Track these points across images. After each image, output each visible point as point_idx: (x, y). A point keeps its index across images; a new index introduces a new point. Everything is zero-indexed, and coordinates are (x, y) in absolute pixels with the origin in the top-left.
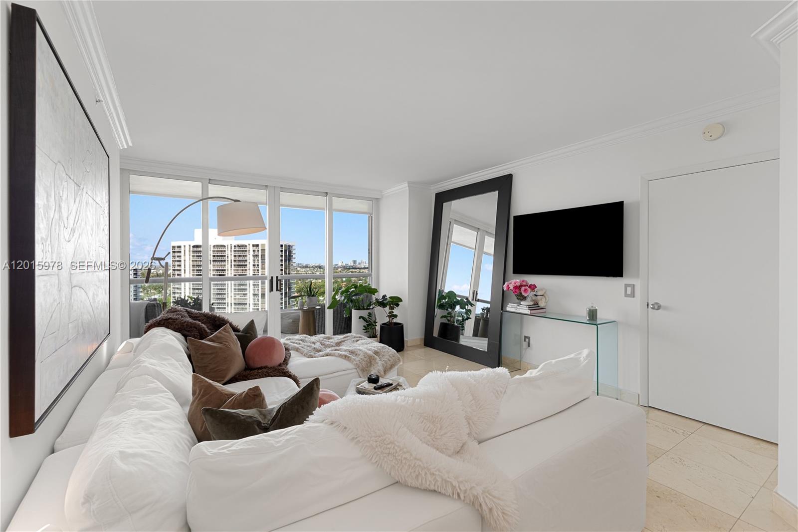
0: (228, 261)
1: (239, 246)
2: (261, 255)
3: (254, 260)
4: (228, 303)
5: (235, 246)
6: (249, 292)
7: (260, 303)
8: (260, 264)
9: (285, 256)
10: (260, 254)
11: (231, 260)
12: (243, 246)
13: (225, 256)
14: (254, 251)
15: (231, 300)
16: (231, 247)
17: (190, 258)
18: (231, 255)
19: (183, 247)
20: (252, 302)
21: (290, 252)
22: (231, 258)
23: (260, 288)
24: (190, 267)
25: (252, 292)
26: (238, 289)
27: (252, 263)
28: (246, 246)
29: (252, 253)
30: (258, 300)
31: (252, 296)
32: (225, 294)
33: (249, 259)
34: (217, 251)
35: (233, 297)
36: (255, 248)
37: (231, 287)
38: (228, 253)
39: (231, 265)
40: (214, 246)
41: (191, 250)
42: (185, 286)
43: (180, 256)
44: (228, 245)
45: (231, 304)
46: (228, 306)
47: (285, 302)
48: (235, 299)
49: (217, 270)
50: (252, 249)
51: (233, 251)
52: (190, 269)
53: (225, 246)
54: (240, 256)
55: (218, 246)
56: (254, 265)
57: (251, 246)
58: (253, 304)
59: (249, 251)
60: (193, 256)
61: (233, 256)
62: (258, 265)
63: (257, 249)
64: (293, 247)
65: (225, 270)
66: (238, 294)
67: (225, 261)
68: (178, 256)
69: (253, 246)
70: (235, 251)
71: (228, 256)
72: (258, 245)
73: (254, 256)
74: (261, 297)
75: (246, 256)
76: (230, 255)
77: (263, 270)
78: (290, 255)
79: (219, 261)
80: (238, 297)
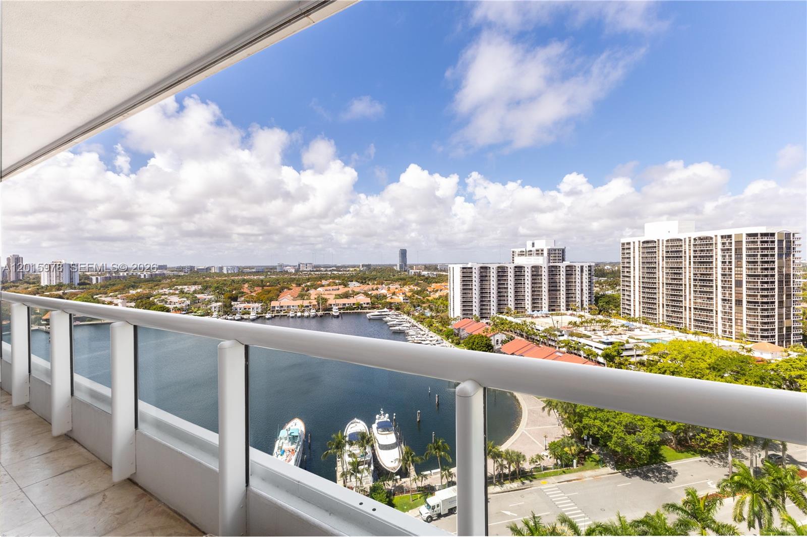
0: (685, 257)
1: (700, 239)
2: (736, 249)
3: (724, 256)
4: (685, 307)
5: (695, 239)
6: (717, 295)
7: (733, 311)
8: (733, 260)
9: (780, 248)
10: (733, 248)
11: (690, 257)
12: (706, 238)
13: (681, 251)
14: (723, 244)
15: (690, 304)
16: (690, 240)
17: (639, 255)
18: (690, 250)
19: (632, 244)
20: (720, 309)
21: (789, 242)
22: (690, 253)
23: (733, 292)
24: (639, 264)
25: (720, 296)
26: (700, 292)
27: (720, 259)
28: (711, 238)
29: (720, 246)
30: (731, 307)
31: (720, 302)
32: (682, 296)
33: (716, 255)
34: (671, 246)
35: (692, 301)
36: (725, 240)
37: (690, 288)
38: (685, 247)
39: (690, 262)
40: (667, 241)
41: (641, 246)
42: (634, 284)
43: (630, 253)
44: (685, 239)
45: (690, 308)
46: (685, 310)
47: (780, 315)
48: (695, 303)
49: (671, 268)
50: (720, 241)
51: (692, 245)
52: (639, 267)
53: (681, 240)
54: (702, 251)
55: (672, 240)
56: (724, 263)
57: (719, 238)
58: (722, 312)
59: (716, 244)
60: (643, 253)
61: (692, 251)
62: (730, 262)
63: (729, 241)
64: (796, 236)
65: (681, 268)
66: (700, 298)
67: (681, 257)
68: (627, 253)
69: (722, 237)
70: (695, 245)
71: (685, 252)
72: (730, 236)
73: (722, 250)
74: (736, 304)
75: (711, 250)
76: (688, 251)
77: (739, 269)
78: (788, 248)
79: (673, 257)
80: (699, 301)
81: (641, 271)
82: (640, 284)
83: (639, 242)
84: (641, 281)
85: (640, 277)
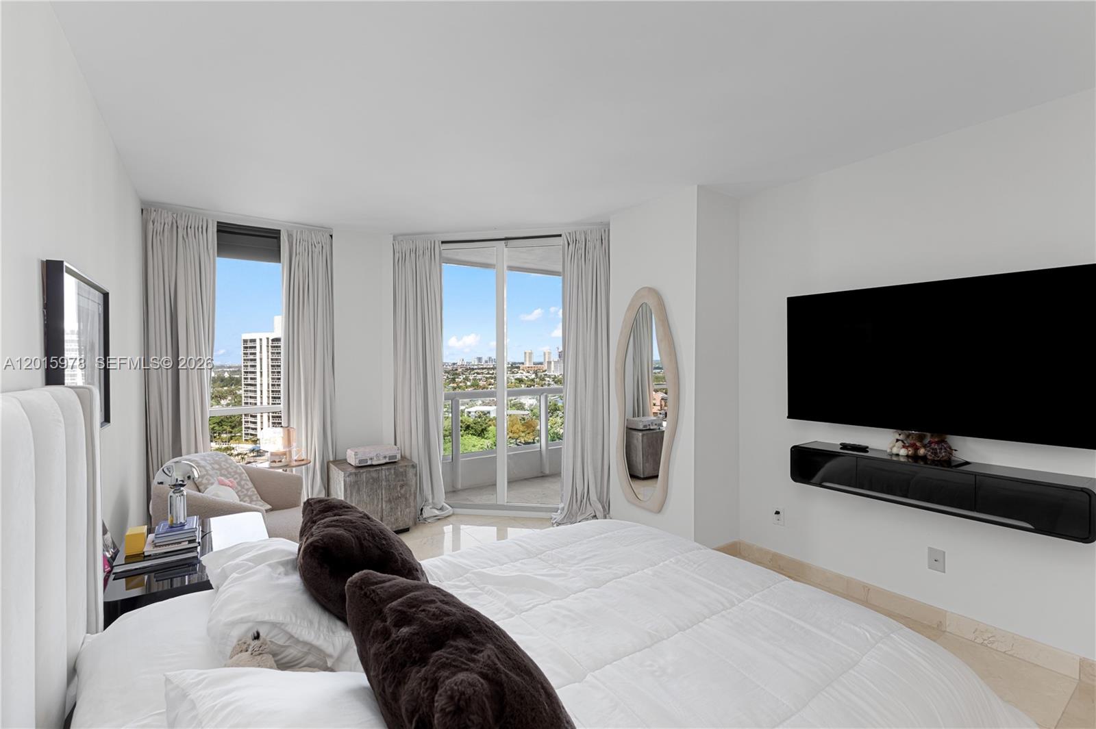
81: (270, 376)
82: (269, 394)
83: (268, 339)
84: (271, 389)
85: (268, 384)
